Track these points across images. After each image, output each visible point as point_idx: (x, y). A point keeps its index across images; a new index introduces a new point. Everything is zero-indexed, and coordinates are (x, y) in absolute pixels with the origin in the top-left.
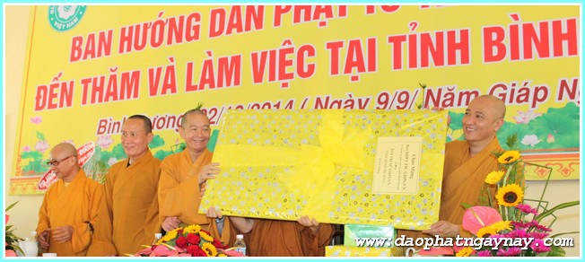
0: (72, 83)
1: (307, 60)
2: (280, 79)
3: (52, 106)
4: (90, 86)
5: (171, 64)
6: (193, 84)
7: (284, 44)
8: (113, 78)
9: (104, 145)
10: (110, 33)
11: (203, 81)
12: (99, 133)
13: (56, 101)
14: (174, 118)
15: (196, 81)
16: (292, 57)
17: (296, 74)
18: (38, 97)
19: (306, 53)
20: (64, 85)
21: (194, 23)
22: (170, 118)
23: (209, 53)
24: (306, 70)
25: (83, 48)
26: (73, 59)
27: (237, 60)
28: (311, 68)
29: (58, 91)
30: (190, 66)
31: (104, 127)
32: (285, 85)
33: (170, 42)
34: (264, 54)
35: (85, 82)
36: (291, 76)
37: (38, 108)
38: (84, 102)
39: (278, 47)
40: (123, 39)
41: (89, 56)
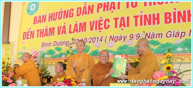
0: (34, 31)
1: (107, 23)
2: (99, 29)
3: (28, 38)
4: (39, 32)
5: (64, 25)
6: (71, 31)
7: (100, 18)
8: (47, 29)
9: (43, 51)
10: (46, 15)
11: (74, 30)
12: (42, 47)
13: (29, 37)
14: (65, 42)
15: (72, 30)
16: (103, 22)
17: (104, 28)
18: (24, 36)
19: (107, 21)
20: (32, 31)
21: (72, 12)
22: (64, 42)
23: (76, 22)
24: (107, 27)
25: (37, 20)
26: (34, 23)
27: (85, 23)
28: (109, 26)
29: (29, 33)
30: (70, 25)
31: (44, 45)
32: (100, 32)
33: (64, 18)
34: (94, 22)
35: (38, 31)
36: (102, 29)
37: (24, 39)
38: (38, 37)
39: (98, 19)
40: (50, 17)
41: (39, 22)
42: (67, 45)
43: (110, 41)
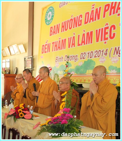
0: (50, 43)
1: (113, 31)
2: (104, 40)
3: (46, 52)
5: (74, 36)
6: (79, 43)
7: (106, 25)
8: (60, 41)
9: (57, 66)
10: (59, 24)
11: (82, 42)
12: (56, 62)
13: (46, 50)
14: (74, 56)
16: (108, 31)
17: (109, 38)
18: (42, 49)
19: (113, 28)
20: (48, 44)
21: (80, 19)
22: (73, 56)
23: (84, 31)
24: (112, 36)
25: (53, 31)
26: (51, 35)
27: (92, 32)
28: (114, 34)
29: (47, 47)
30: (79, 36)
31: (57, 59)
32: (105, 43)
33: (74, 27)
34: (100, 30)
35: (53, 43)
36: (107, 39)
37: (42, 53)
38: (53, 51)
39: (104, 27)
40: (63, 27)
42: (75, 60)
43: (114, 54)
